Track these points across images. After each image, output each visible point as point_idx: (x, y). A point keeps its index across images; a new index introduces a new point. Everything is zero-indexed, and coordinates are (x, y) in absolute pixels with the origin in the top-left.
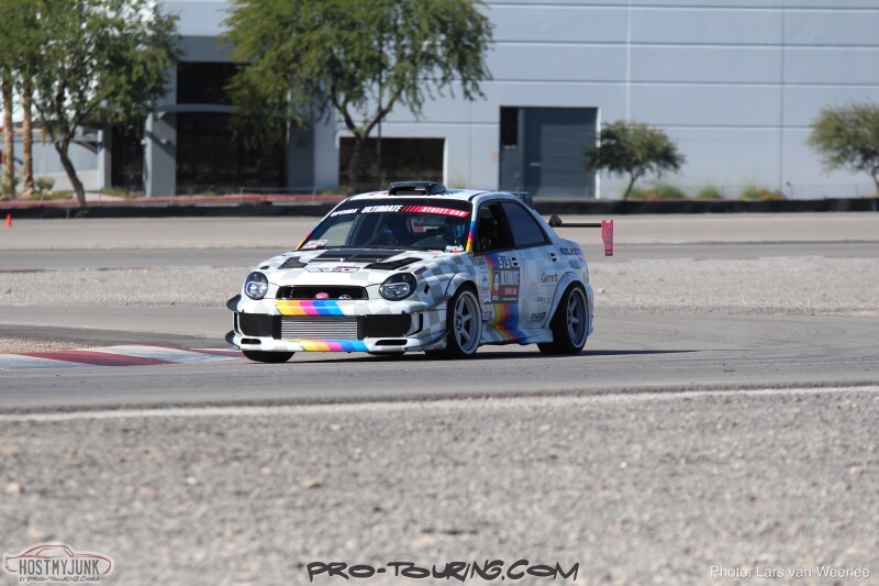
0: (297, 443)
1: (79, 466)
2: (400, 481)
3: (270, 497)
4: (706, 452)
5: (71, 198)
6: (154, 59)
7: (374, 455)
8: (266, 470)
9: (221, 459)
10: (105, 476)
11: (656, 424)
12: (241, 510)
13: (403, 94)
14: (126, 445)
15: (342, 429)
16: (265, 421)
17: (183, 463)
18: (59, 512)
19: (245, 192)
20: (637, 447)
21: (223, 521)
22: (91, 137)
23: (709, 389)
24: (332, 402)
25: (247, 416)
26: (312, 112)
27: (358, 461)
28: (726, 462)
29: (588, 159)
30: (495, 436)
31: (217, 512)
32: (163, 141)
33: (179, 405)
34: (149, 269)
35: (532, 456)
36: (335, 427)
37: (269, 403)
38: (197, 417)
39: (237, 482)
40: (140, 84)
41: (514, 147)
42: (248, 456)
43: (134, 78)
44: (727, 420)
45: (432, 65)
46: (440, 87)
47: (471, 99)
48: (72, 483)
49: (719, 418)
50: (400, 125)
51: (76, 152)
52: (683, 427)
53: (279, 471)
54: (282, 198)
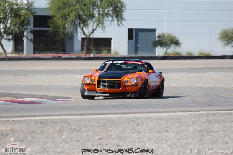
0: (92, 126)
1: (30, 133)
2: (124, 137)
3: (87, 142)
4: (211, 129)
5: (3, 55)
6: (27, 15)
7: (115, 130)
8: (85, 134)
9: (71, 131)
10: (38, 136)
11: (195, 121)
13: (100, 25)
14: (42, 127)
15: (104, 122)
16: (81, 120)
17: (60, 132)
19: (54, 53)
20: (190, 128)
21: (74, 149)
22: (8, 37)
23: (207, 111)
24: (98, 114)
25: (75, 119)
26: (73, 30)
27: (111, 131)
28: (217, 132)
29: (154, 44)
30: (149, 124)
31: (72, 146)
32: (30, 38)
33: (54, 115)
34: (28, 76)
35: (161, 130)
36: (102, 122)
37: (80, 115)
38: (61, 119)
39: (77, 138)
40: (23, 22)
41: (132, 40)
42: (79, 130)
43: (21, 20)
44: (215, 120)
45: (108, 16)
46: (110, 23)
47: (120, 26)
48: (29, 138)
49: (213, 119)
50: (99, 34)
51: (4, 42)
52: (203, 122)
53: (88, 134)
54: (64, 55)
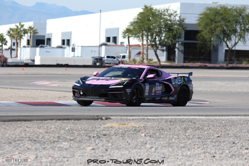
0: (213, 126)
1: (159, 130)
2: (240, 136)
3: (207, 139)
5: (157, 63)
6: (179, 29)
7: (233, 129)
8: (206, 132)
9: (195, 129)
10: (165, 132)
12: (199, 142)
13: (241, 39)
14: (171, 125)
15: (225, 122)
16: (206, 120)
17: (185, 130)
18: (154, 141)
19: (200, 63)
21: (195, 145)
22: (163, 48)
24: (222, 116)
25: (201, 119)
26: (218, 43)
27: (229, 131)
31: (193, 143)
32: (180, 50)
33: (184, 116)
36: (223, 122)
37: (207, 116)
38: (189, 118)
39: (198, 135)
40: (175, 35)
42: (201, 129)
43: (174, 34)
48: (157, 134)
50: (240, 47)
51: (159, 52)
53: (209, 133)
54: (210, 64)
